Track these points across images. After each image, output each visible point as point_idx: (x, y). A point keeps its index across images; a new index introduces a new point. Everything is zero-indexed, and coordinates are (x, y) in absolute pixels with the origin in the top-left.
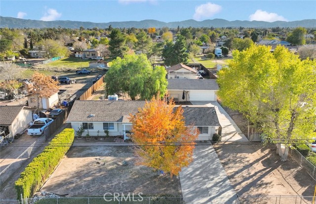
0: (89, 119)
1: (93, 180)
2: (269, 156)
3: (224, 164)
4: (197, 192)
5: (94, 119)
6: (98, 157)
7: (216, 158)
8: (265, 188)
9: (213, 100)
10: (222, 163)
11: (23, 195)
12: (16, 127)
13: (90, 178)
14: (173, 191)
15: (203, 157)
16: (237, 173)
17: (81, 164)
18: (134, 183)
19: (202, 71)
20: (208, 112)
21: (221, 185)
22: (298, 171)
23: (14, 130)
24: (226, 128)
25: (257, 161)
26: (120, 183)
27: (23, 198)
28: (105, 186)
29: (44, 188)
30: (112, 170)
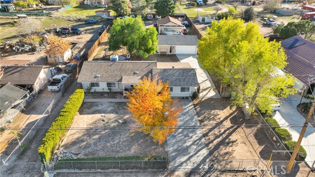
0: (95, 79)
1: (100, 138)
2: (235, 114)
3: (201, 121)
4: (179, 151)
5: (99, 79)
6: (103, 115)
7: (195, 115)
8: (231, 146)
9: (194, 53)
10: (200, 121)
11: (45, 159)
12: (38, 84)
13: (97, 137)
14: (161, 149)
15: (184, 114)
16: (210, 130)
17: (90, 122)
18: (131, 142)
19: (186, 22)
20: (190, 74)
21: (198, 144)
22: (257, 129)
23: (37, 87)
24: (203, 84)
25: (226, 118)
26: (120, 141)
27: (46, 161)
28: (109, 144)
29: (62, 147)
30: (114, 128)
